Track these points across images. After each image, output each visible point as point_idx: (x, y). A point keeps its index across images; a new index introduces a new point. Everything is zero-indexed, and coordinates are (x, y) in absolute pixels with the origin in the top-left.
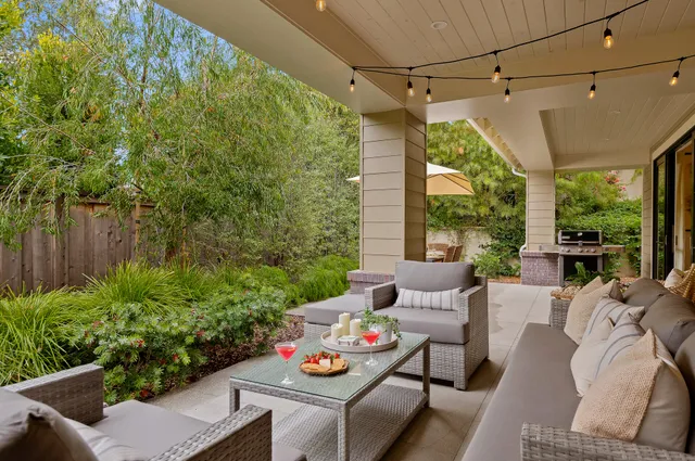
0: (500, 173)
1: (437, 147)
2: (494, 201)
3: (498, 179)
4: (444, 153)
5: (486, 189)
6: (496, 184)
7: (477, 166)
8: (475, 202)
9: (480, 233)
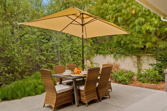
0: (156, 22)
1: (121, 12)
2: (154, 39)
3: (155, 26)
4: (124, 14)
5: (148, 32)
6: (155, 29)
7: (143, 20)
8: (143, 40)
9: (150, 58)
